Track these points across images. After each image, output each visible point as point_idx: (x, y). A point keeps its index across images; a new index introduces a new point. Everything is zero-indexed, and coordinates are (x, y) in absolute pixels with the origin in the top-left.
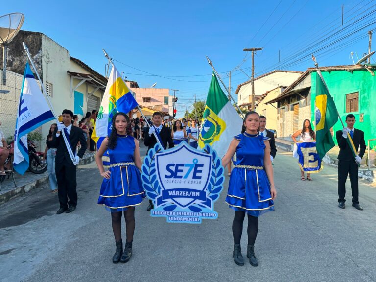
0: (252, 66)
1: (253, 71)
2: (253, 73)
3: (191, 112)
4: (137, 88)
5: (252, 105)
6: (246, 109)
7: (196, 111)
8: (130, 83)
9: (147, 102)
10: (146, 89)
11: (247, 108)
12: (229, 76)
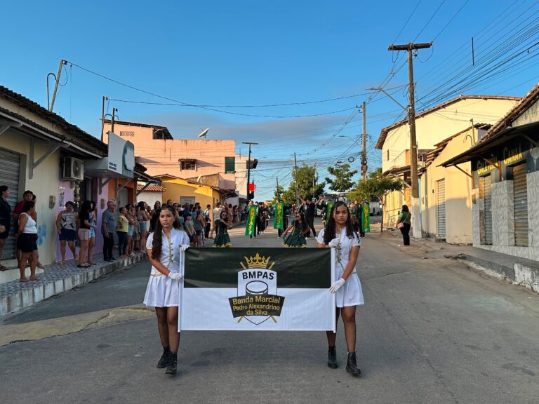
0: (409, 82)
1: (412, 94)
2: (412, 99)
3: (286, 188)
4: (168, 141)
5: (411, 170)
6: (400, 180)
7: (296, 186)
8: (152, 129)
9: (188, 168)
10: (186, 141)
11: (402, 178)
12: (362, 110)
